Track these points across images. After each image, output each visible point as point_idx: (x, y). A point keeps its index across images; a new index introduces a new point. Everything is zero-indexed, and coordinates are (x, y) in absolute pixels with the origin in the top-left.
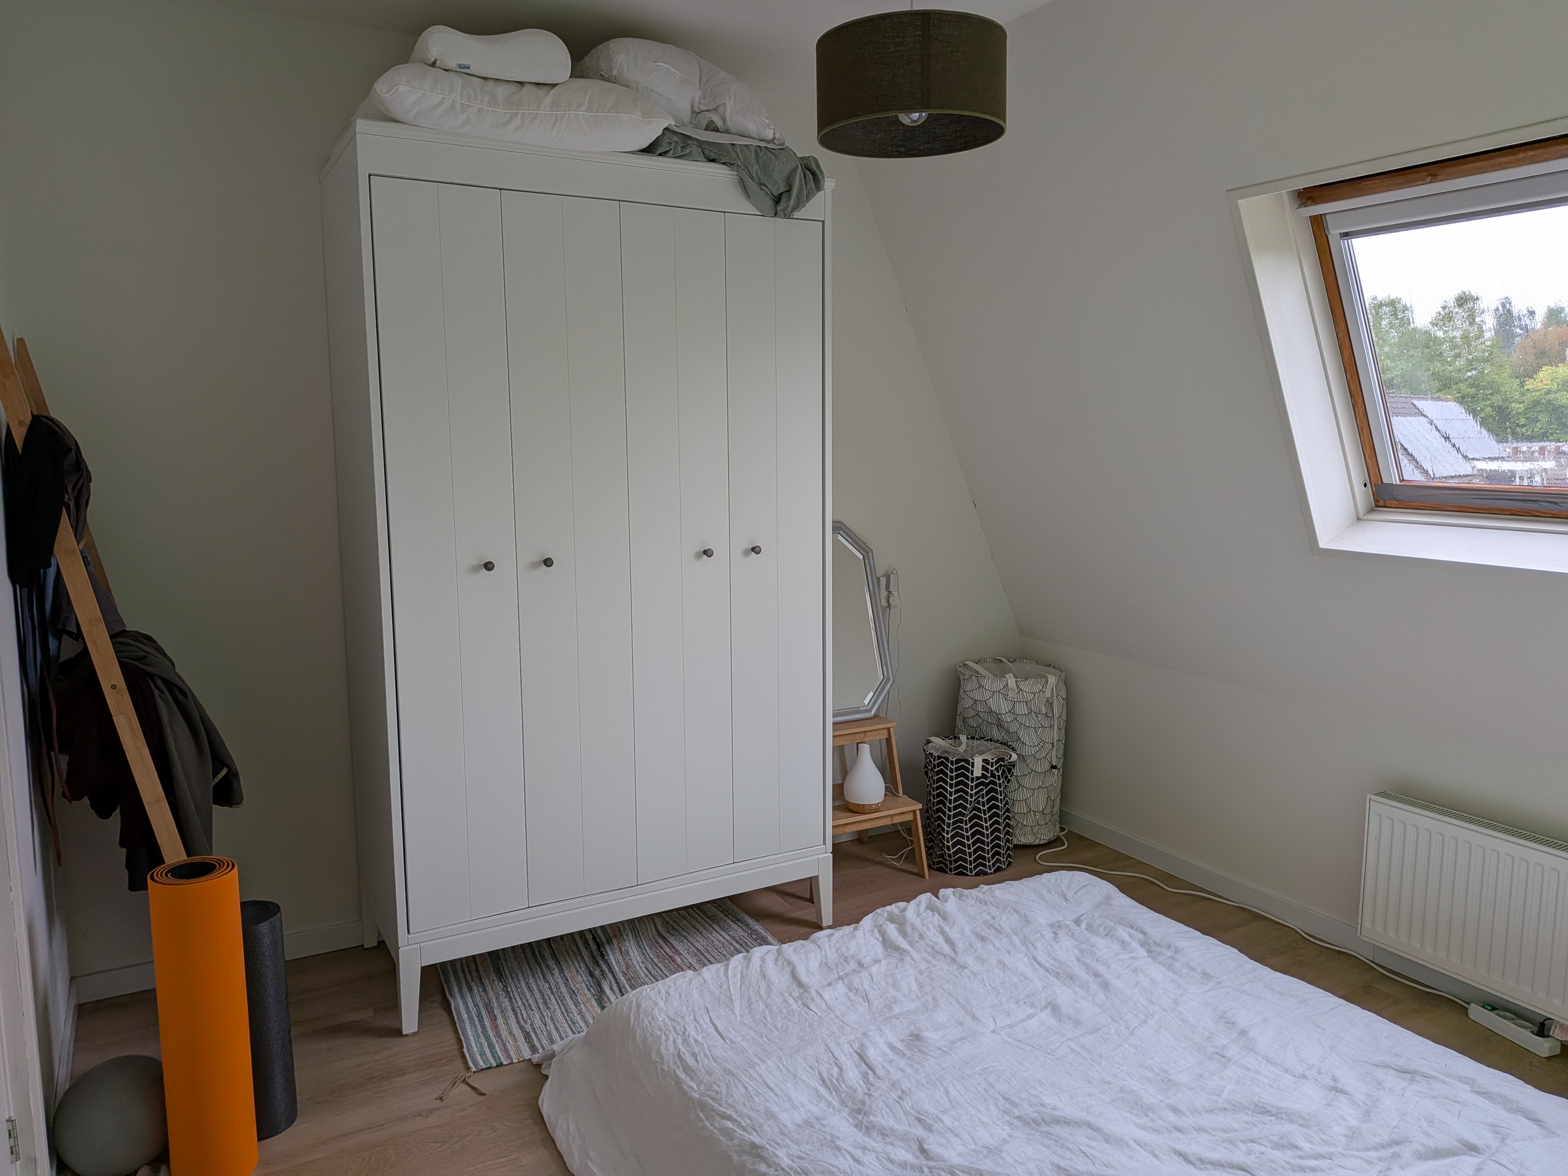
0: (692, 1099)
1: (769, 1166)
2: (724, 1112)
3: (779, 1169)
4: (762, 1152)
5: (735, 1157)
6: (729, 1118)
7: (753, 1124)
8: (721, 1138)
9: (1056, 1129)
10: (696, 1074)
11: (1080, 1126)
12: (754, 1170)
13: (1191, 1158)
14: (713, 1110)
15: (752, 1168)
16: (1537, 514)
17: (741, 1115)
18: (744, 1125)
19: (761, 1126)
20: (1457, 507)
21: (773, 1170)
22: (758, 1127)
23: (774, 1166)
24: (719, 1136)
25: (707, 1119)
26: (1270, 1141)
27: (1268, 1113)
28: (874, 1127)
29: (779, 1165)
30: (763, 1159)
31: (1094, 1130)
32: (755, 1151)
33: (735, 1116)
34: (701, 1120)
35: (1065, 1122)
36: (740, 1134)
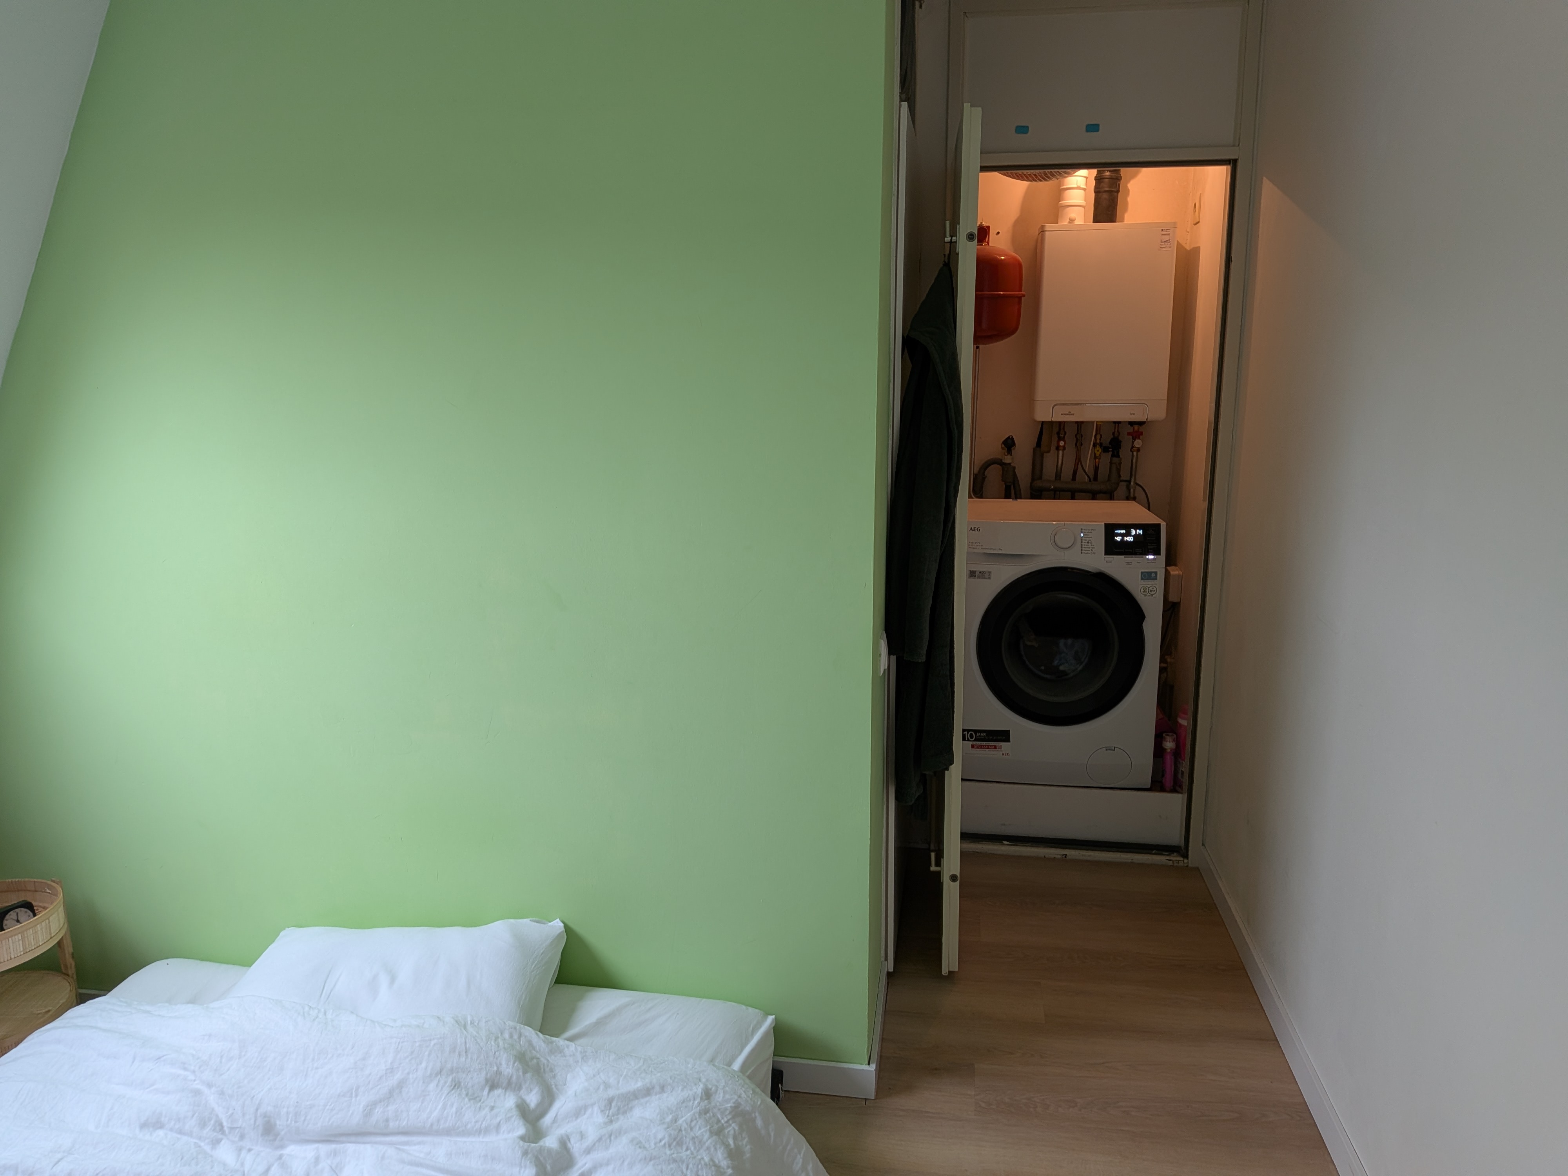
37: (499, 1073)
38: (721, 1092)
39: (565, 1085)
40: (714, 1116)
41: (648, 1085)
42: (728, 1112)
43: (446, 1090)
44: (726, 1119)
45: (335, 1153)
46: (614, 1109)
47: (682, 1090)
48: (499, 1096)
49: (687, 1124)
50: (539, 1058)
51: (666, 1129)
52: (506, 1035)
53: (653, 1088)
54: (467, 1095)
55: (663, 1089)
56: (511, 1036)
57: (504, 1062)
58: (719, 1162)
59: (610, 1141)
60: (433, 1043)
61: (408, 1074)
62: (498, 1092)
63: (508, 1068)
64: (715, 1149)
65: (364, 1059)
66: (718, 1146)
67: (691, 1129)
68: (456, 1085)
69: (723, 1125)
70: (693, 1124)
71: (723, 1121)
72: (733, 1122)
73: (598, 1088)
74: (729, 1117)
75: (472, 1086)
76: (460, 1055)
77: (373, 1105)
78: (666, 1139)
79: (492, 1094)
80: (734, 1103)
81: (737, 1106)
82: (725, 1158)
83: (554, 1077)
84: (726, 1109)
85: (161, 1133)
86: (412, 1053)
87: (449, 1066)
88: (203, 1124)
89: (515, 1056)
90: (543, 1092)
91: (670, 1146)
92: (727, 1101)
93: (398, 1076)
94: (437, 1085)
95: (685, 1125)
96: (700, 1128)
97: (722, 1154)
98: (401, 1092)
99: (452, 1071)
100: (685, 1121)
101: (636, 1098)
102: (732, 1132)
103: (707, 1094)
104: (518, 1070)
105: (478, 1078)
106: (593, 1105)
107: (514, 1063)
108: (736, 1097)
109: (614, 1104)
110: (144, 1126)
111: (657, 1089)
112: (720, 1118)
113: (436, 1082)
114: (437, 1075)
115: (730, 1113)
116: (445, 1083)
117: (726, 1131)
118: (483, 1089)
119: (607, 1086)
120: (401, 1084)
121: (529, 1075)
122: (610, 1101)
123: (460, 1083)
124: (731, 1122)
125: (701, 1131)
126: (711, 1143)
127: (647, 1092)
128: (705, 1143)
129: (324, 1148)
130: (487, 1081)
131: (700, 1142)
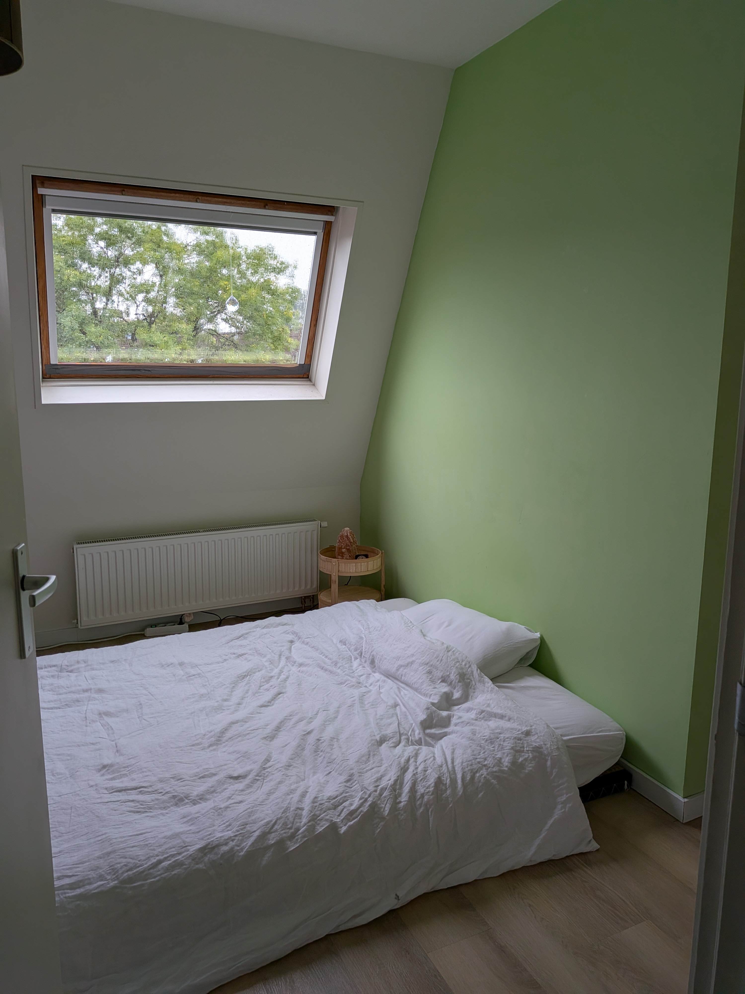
0: (115, 887)
1: (226, 844)
2: (152, 864)
3: (233, 838)
4: (212, 845)
5: (201, 866)
6: (160, 862)
7: (179, 847)
8: (173, 873)
9: (228, 735)
10: (89, 879)
11: (231, 727)
12: (222, 854)
13: (266, 704)
14: (143, 872)
15: (219, 856)
16: (139, 377)
17: (163, 853)
18: (176, 853)
19: (184, 842)
20: (96, 375)
21: (231, 842)
22: (185, 844)
23: (228, 841)
24: (171, 874)
25: (147, 880)
26: (264, 682)
27: (245, 676)
28: (202, 795)
29: (231, 837)
30: (218, 846)
31: (237, 723)
32: (205, 850)
33: (161, 858)
34: (142, 885)
35: (225, 730)
36: (183, 857)
37: (448, 676)
38: (536, 736)
39: (476, 698)
40: (522, 744)
41: (504, 714)
42: (532, 747)
43: (425, 672)
44: (528, 749)
45: (384, 681)
46: (481, 716)
47: (518, 725)
48: (443, 686)
49: (504, 738)
50: (472, 681)
51: (490, 733)
52: (464, 663)
53: (505, 717)
54: (431, 678)
55: (509, 719)
56: (465, 665)
57: (453, 673)
58: (504, 762)
59: (466, 725)
60: (432, 651)
61: (417, 659)
62: (443, 684)
63: (453, 677)
64: (507, 755)
65: (408, 647)
66: (509, 755)
67: (504, 741)
68: (429, 672)
69: (524, 750)
70: (506, 740)
71: (525, 749)
72: (531, 753)
73: (484, 705)
74: (531, 749)
75: (436, 676)
76: (438, 661)
77: (401, 666)
78: (486, 737)
79: (441, 683)
80: (539, 745)
81: (540, 747)
82: (508, 762)
83: (474, 692)
84: (532, 745)
85: (344, 646)
86: (423, 651)
87: (431, 663)
88: (356, 650)
89: (459, 673)
90: (463, 694)
91: (486, 741)
92: (535, 742)
93: (414, 659)
94: (423, 669)
95: (502, 738)
96: (508, 743)
97: (509, 760)
98: (411, 666)
99: (432, 665)
100: (504, 737)
101: (495, 717)
102: (527, 756)
103: (528, 733)
104: (457, 679)
105: (439, 674)
106: (475, 709)
107: (457, 675)
108: (542, 743)
109: (483, 714)
110: (341, 641)
111: (507, 718)
112: (525, 746)
113: (423, 667)
114: (425, 664)
115: (533, 748)
116: (426, 669)
117: (523, 754)
118: (438, 680)
119: (489, 705)
120: (412, 662)
121: (460, 684)
122: (483, 712)
123: (431, 672)
124: (529, 752)
125: (508, 745)
126: (507, 752)
127: (502, 717)
128: (504, 750)
129: (383, 678)
130: (442, 677)
131: (502, 748)
